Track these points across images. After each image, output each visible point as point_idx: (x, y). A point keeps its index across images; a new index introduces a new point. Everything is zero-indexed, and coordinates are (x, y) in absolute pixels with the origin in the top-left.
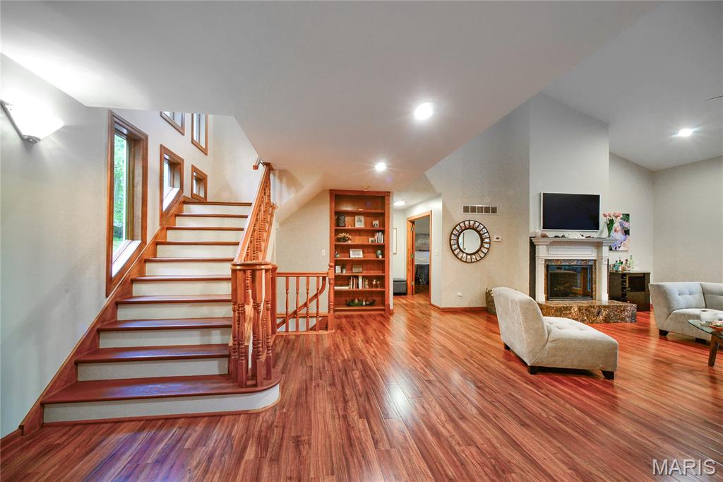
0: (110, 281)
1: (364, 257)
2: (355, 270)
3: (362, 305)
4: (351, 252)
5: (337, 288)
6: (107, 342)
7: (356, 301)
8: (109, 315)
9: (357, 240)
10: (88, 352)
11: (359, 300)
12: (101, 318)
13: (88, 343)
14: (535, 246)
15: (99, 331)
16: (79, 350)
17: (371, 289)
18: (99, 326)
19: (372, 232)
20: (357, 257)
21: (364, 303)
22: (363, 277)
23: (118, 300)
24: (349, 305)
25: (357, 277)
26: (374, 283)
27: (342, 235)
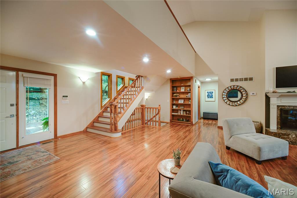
0: (102, 107)
1: (184, 103)
2: (181, 107)
3: (183, 121)
4: (179, 101)
5: (173, 114)
6: (100, 119)
7: (181, 119)
8: (101, 114)
9: (182, 96)
10: (96, 120)
11: (182, 119)
12: (99, 114)
13: (96, 119)
14: (269, 98)
15: (99, 117)
16: (94, 120)
17: (186, 115)
18: (99, 116)
19: (187, 93)
20: (181, 102)
21: (184, 120)
22: (183, 110)
23: (103, 111)
24: (178, 120)
25: (181, 110)
26: (187, 113)
27: (175, 95)
